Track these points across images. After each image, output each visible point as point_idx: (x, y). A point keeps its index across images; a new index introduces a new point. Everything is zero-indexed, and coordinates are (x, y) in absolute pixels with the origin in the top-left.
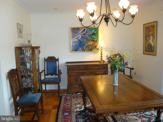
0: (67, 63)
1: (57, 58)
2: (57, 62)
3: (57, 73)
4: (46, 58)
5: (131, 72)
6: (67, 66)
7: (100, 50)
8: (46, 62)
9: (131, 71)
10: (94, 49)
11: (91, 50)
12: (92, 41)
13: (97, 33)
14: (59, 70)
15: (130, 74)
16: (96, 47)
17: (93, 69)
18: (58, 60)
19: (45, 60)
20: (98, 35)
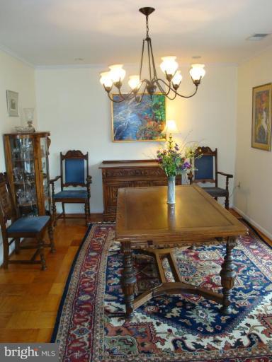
0: (105, 162)
1: (85, 154)
2: (85, 161)
3: (86, 182)
4: (64, 154)
5: (227, 183)
6: (103, 168)
7: (168, 139)
8: (64, 162)
9: (227, 180)
10: (156, 136)
11: (151, 138)
12: (153, 120)
13: (164, 104)
14: (88, 176)
15: (227, 187)
16: (160, 131)
17: (151, 175)
18: (86, 157)
19: (63, 157)
20: (164, 109)
